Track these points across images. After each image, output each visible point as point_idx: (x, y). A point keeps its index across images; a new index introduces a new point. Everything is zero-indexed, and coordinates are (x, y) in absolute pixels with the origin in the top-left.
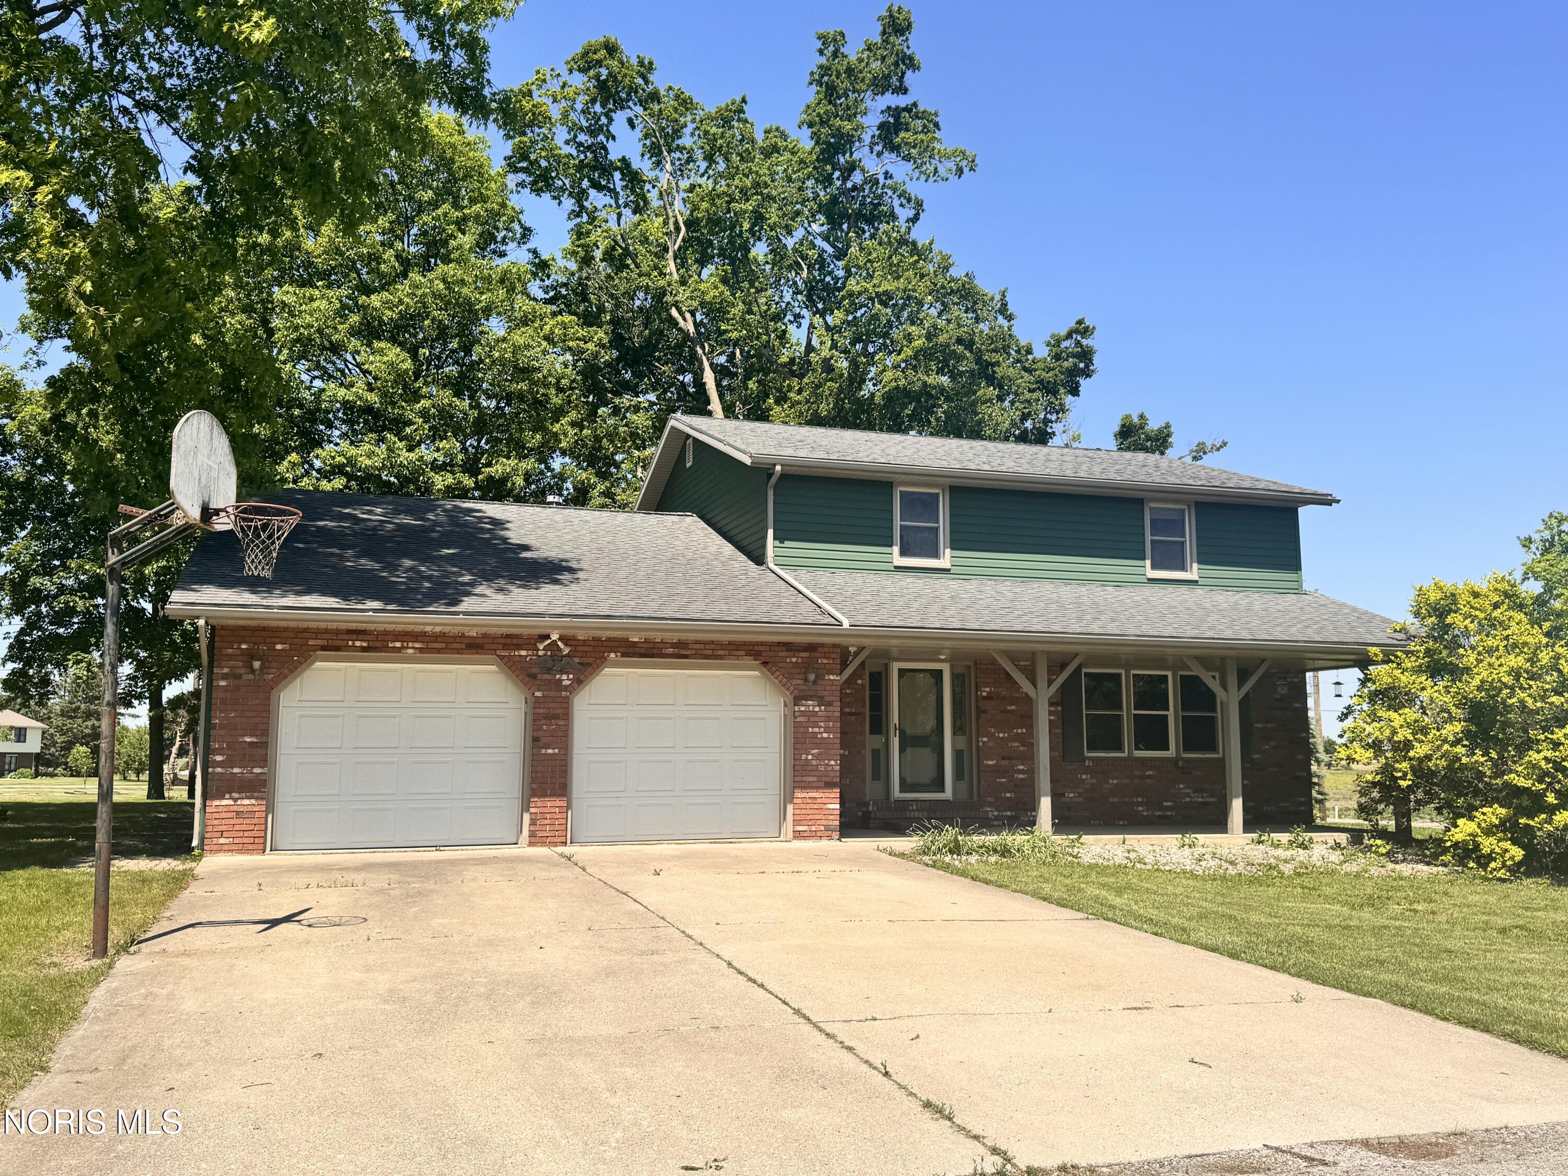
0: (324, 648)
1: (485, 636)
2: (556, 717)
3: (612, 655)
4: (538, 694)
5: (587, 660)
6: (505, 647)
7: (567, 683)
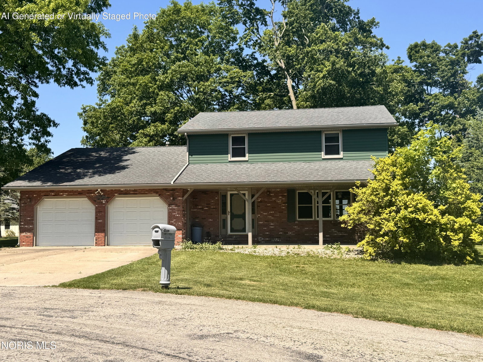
0: (45, 195)
1: (83, 191)
2: (101, 212)
3: (116, 194)
4: (97, 206)
5: (109, 196)
6: (88, 193)
7: (104, 202)
